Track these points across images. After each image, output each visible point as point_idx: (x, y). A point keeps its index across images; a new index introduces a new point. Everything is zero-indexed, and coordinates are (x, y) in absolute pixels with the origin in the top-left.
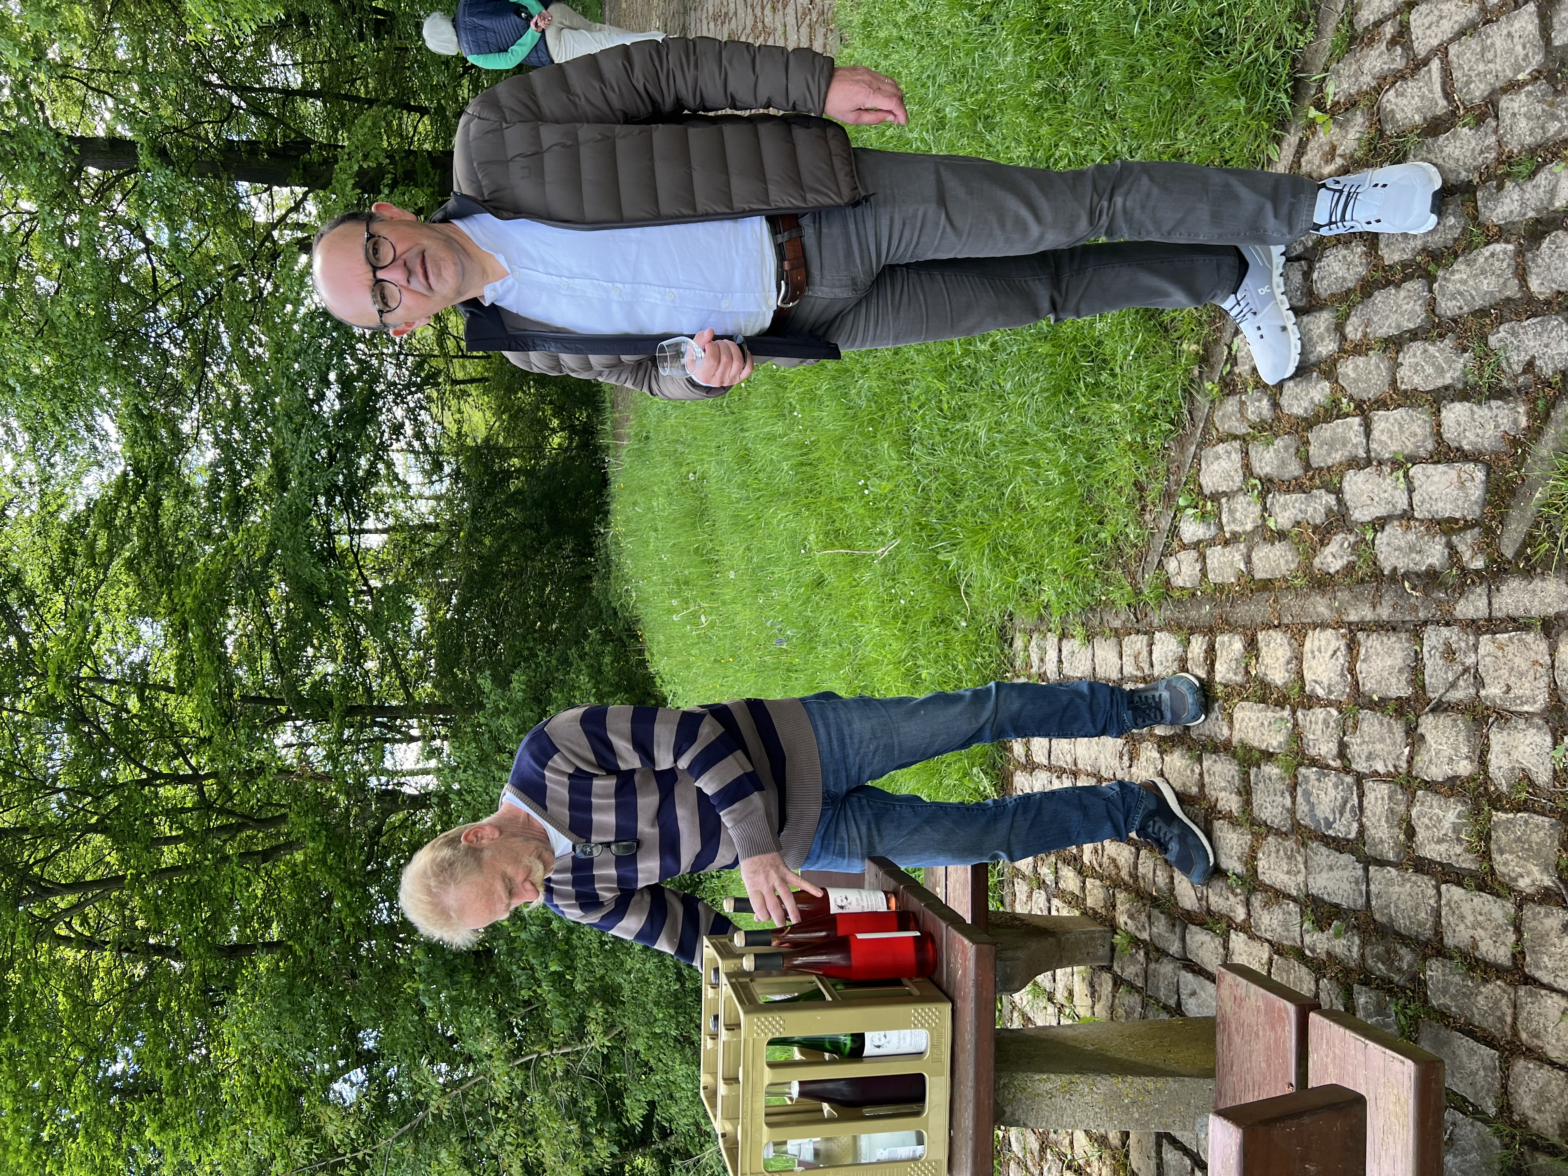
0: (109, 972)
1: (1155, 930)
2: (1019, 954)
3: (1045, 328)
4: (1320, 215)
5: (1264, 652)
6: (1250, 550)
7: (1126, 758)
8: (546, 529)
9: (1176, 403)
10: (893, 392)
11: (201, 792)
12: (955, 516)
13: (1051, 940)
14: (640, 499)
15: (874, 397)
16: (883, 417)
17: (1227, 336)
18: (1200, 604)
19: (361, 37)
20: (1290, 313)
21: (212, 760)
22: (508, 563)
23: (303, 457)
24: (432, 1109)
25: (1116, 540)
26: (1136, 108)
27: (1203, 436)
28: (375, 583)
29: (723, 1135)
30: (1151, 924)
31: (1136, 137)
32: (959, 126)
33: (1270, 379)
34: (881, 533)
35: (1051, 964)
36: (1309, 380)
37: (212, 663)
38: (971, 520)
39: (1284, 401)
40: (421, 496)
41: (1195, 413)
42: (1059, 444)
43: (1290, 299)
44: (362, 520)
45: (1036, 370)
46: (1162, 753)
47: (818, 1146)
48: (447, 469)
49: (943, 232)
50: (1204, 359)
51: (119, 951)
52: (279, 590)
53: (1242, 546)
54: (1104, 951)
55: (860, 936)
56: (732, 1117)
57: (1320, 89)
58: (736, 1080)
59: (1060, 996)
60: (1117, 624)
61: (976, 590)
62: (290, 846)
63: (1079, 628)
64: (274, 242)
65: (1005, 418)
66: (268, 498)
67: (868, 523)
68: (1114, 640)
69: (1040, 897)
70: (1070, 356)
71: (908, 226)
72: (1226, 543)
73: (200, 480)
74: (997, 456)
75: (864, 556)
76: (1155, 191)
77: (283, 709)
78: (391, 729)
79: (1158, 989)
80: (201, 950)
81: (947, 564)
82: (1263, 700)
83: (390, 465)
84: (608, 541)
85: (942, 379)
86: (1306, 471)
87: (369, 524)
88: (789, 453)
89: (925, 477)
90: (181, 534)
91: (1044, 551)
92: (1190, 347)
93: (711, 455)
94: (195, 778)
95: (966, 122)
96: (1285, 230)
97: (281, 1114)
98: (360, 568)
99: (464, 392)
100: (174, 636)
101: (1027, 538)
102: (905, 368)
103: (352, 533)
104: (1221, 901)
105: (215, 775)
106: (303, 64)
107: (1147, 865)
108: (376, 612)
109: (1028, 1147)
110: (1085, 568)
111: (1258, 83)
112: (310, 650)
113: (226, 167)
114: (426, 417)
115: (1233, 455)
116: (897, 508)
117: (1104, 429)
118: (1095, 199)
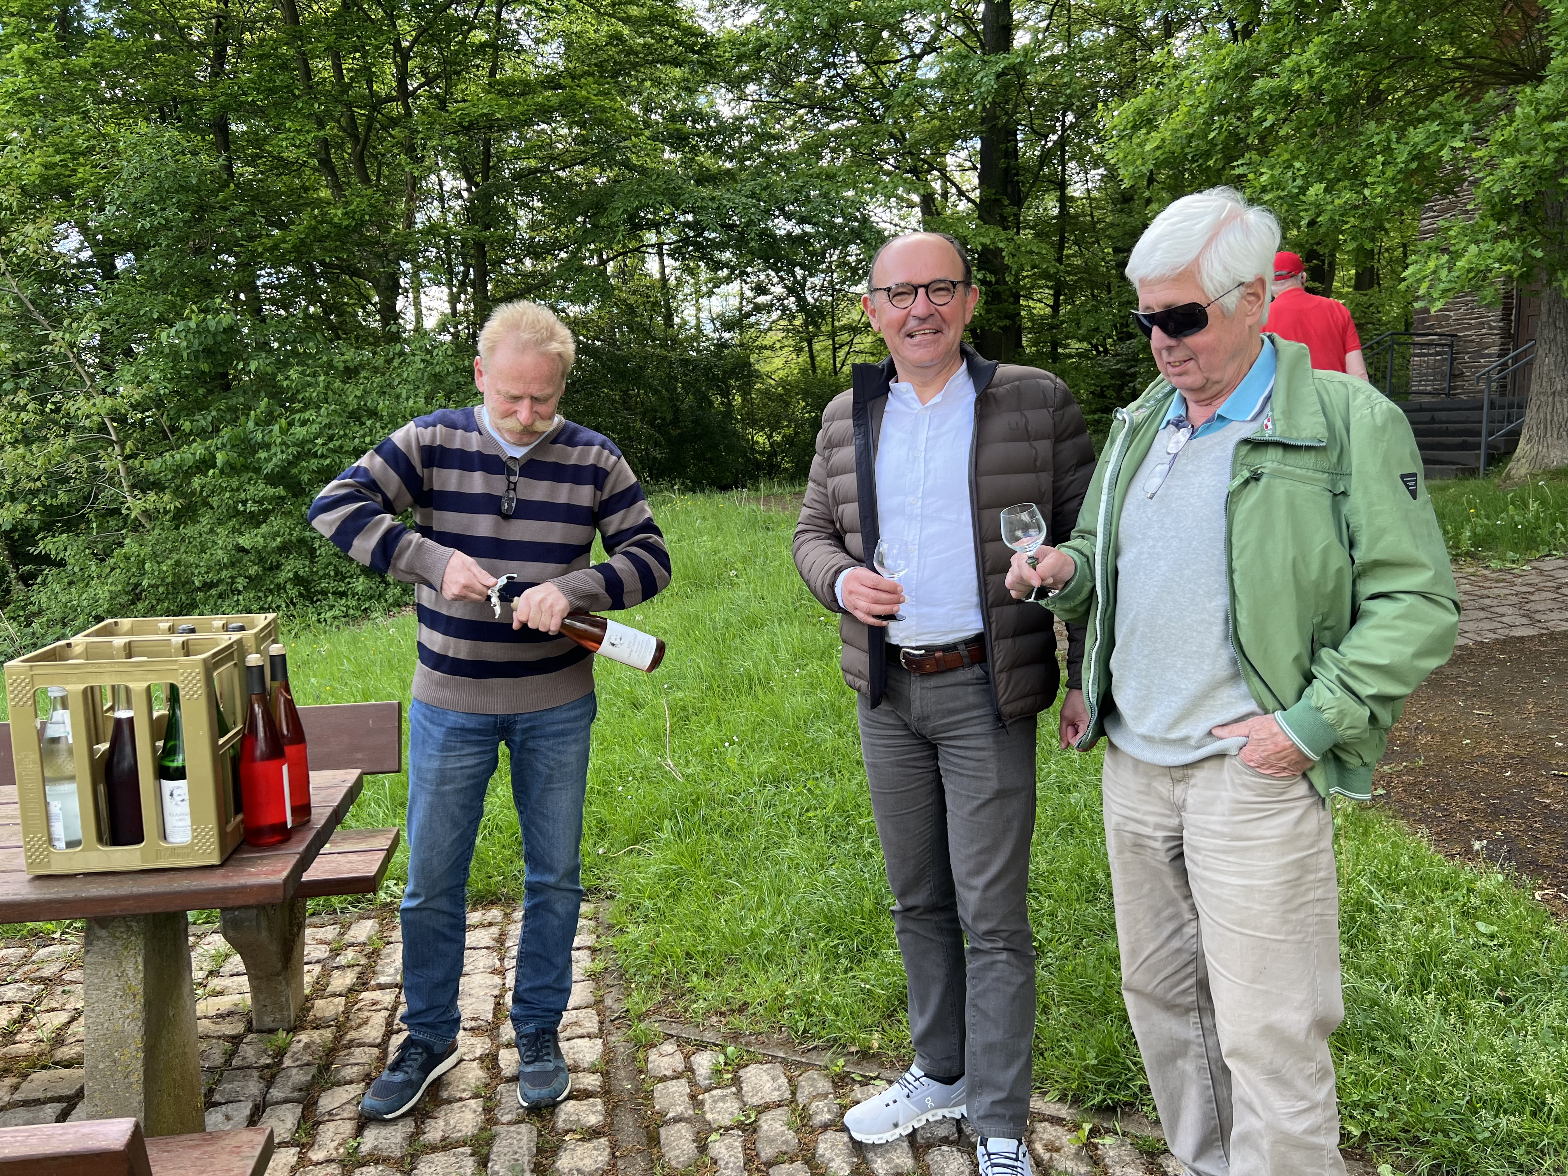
1: (295, 1071)
2: (264, 934)
3: (886, 902)
4: (997, 1144)
5: (588, 1145)
6: (687, 1120)
7: (473, 1024)
8: (675, 433)
9: (823, 1033)
10: (822, 763)
11: (389, 99)
12: (707, 833)
13: (279, 965)
14: (708, 524)
15: (816, 745)
16: (799, 755)
17: (887, 1074)
18: (632, 1079)
19: (1116, 250)
20: (910, 1130)
21: (424, 111)
22: (638, 395)
23: (729, 200)
24: (53, 335)
25: (691, 991)
26: (1084, 965)
27: (794, 1062)
28: (610, 267)
29: (69, 645)
30: (300, 1067)
31: (1061, 969)
32: (1062, 805)
33: (849, 1118)
34: (687, 762)
35: (254, 971)
36: (850, 1155)
37: (523, 114)
38: (704, 849)
39: (830, 1134)
40: (699, 310)
41: (814, 1052)
42: (780, 926)
43: (922, 1128)
44: (673, 255)
45: (848, 897)
46: (481, 1059)
47: (63, 741)
48: (726, 335)
49: (974, 798)
50: (865, 1055)
51: (217, 17)
52: (600, 177)
53: (691, 1112)
54: (268, 1021)
55: (285, 768)
56: (89, 653)
57: (1108, 1131)
58: (129, 656)
59: (215, 983)
60: (608, 1001)
61: (635, 861)
62: (337, 187)
63: (602, 965)
64: (929, 172)
65: (803, 871)
66: (686, 163)
67: (696, 749)
68: (592, 1000)
69: (322, 952)
70: (862, 928)
71: (978, 764)
72: (693, 1097)
73: (701, 101)
74: (767, 869)
75: (664, 747)
76: (1012, 989)
77: (479, 179)
78: (463, 284)
79: (231, 1081)
80: (222, 99)
81: (660, 830)
82: (540, 1151)
83: (728, 280)
84: (666, 493)
85: (837, 808)
86: (765, 1164)
87: (668, 261)
88: (761, 667)
89: (744, 799)
90: (648, 84)
91: (677, 922)
92: (876, 1041)
93: (755, 591)
94: (404, 94)
95: (1067, 813)
96: (981, 1113)
97: (44, 180)
98: (624, 254)
99: (801, 349)
100: (547, 76)
101: (688, 905)
102: (844, 772)
103: (660, 246)
104: (330, 1134)
105: (408, 113)
106: (1089, 198)
107: (363, 1056)
108: (581, 269)
109: (45, 965)
110: (662, 964)
111: (1110, 1074)
112: (540, 204)
113: (993, 129)
114: (775, 315)
115: (776, 1093)
116: (713, 776)
117: (796, 968)
118: (1005, 935)
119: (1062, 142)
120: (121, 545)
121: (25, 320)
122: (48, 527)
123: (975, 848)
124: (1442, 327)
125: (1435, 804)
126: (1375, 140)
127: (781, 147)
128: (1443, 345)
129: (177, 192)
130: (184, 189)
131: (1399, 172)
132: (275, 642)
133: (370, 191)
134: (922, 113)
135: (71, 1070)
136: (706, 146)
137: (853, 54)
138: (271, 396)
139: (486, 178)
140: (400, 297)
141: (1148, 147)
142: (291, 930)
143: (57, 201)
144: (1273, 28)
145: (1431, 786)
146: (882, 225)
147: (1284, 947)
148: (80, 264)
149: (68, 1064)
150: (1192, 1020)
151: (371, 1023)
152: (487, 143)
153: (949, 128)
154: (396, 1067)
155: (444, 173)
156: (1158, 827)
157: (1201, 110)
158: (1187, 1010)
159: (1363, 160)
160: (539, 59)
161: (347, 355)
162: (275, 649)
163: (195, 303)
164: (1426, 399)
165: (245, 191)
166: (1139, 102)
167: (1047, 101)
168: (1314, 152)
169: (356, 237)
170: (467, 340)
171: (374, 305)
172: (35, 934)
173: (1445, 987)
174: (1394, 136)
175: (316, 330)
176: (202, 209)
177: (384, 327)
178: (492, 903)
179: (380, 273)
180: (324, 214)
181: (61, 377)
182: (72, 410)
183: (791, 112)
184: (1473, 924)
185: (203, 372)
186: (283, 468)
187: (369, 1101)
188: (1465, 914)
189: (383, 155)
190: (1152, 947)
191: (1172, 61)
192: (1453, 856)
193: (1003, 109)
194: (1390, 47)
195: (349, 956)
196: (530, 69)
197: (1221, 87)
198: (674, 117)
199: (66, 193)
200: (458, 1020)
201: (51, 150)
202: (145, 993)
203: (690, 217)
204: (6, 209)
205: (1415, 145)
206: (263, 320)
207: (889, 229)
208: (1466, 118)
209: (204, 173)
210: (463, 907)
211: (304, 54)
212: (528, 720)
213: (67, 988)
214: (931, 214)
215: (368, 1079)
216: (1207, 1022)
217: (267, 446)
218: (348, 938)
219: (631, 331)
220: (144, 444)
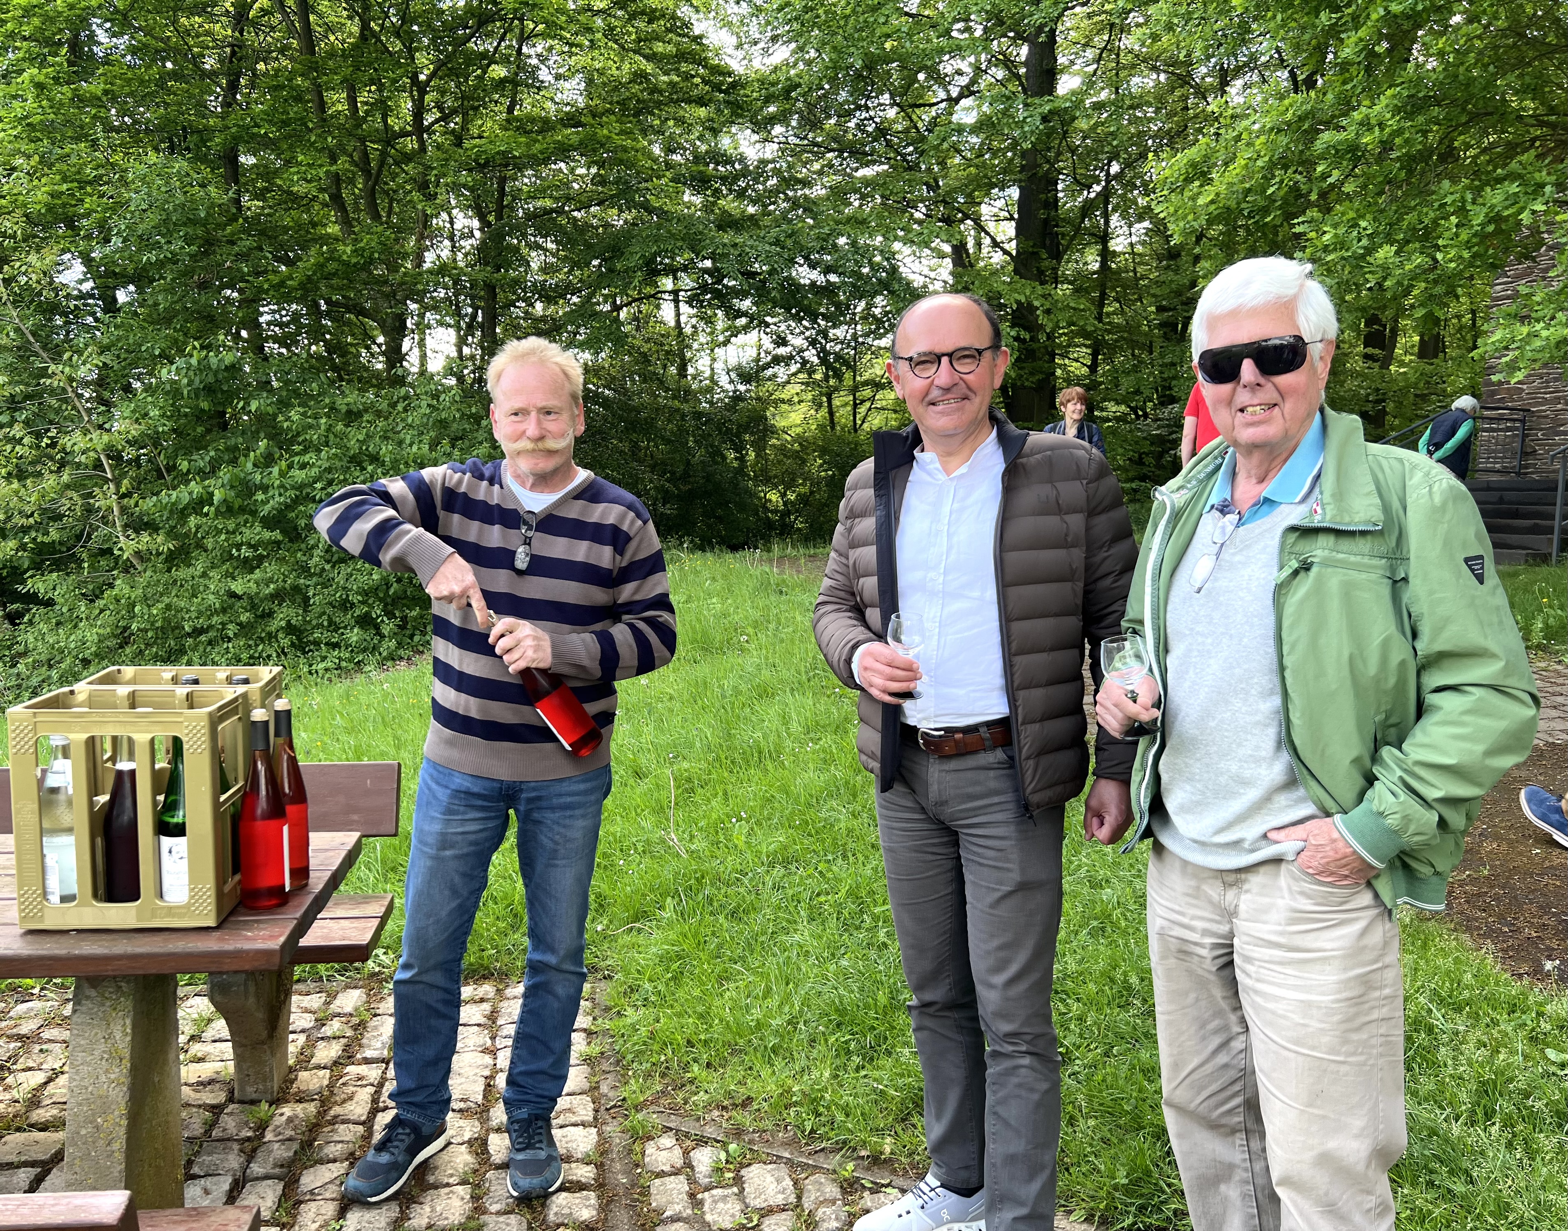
0: (208, 33)
1: (276, 1146)
2: (252, 1000)
3: (902, 998)
6: (686, 1220)
7: (462, 1105)
8: (685, 488)
9: (831, 1134)
10: (835, 844)
11: (404, 134)
12: (712, 913)
13: (265, 1034)
14: (718, 586)
15: (829, 825)
16: (810, 835)
17: (899, 1182)
18: (627, 1173)
19: (1160, 309)
21: (439, 147)
22: (648, 447)
23: (752, 247)
24: (52, 368)
25: (692, 1082)
26: (1115, 1076)
27: (800, 1164)
28: (623, 314)
29: (72, 692)
30: (282, 1141)
31: (1089, 1078)
32: (1094, 902)
34: (692, 837)
35: (238, 1037)
37: (542, 153)
38: (708, 931)
40: (714, 360)
41: (822, 1154)
42: (787, 1017)
44: (689, 302)
45: (861, 990)
46: (470, 1143)
47: (63, 791)
48: (742, 388)
49: (994, 890)
50: (876, 1161)
51: (232, 45)
52: (618, 219)
53: (689, 1211)
54: (251, 1092)
55: (286, 829)
56: (91, 702)
58: (133, 706)
59: (197, 1049)
60: (604, 1088)
61: (635, 940)
62: (346, 222)
63: (598, 1049)
64: (962, 221)
65: (812, 960)
66: (708, 208)
67: (702, 824)
68: (586, 1086)
69: (307, 1021)
70: (875, 1023)
71: (999, 854)
72: (692, 1195)
73: (725, 142)
74: (774, 955)
75: (668, 820)
76: (1036, 1097)
77: (491, 218)
78: (471, 327)
79: (210, 1154)
80: (234, 130)
81: (662, 908)
83: (746, 329)
84: (674, 551)
85: (849, 894)
87: (684, 308)
88: (772, 739)
89: (751, 880)
90: (671, 123)
91: (678, 1009)
92: (888, 1146)
93: (767, 658)
94: (419, 129)
95: (1098, 909)
97: (50, 208)
98: (640, 300)
99: (820, 405)
100: (567, 113)
101: (690, 990)
102: (859, 856)
103: (675, 293)
104: (311, 1215)
105: (423, 149)
106: (1133, 253)
107: (348, 1133)
108: (595, 315)
109: (23, 1021)
110: (662, 1051)
111: (1142, 1195)
112: (554, 246)
113: (1032, 178)
114: (794, 368)
115: (781, 1196)
116: (718, 853)
117: (804, 1062)
118: (1028, 1037)
119: (1105, 195)
120: (111, 586)
121: (23, 352)
122: (37, 566)
123: (996, 943)
124: (1513, 401)
125: (1501, 918)
126: (1449, 199)
127: (807, 191)
128: (1514, 420)
129: (185, 224)
130: (192, 222)
131: (1475, 235)
132: (279, 696)
133: (380, 229)
134: (957, 160)
135: (47, 1134)
136: (730, 190)
137: (887, 96)
138: (270, 437)
139: (499, 217)
140: (406, 339)
141: (1201, 201)
142: (278, 997)
143: (62, 230)
144: (1341, 78)
145: (1497, 898)
146: (911, 277)
147: (1344, 1069)
148: (82, 296)
149: (43, 1127)
150: (1238, 1142)
151: (356, 1099)
152: (502, 181)
153: (985, 176)
154: (381, 1147)
155: (455, 212)
156: (1206, 932)
157: (1260, 163)
158: (1233, 1131)
159: (1435, 222)
160: (559, 95)
161: (351, 398)
162: (281, 704)
163: (196, 339)
164: (1495, 478)
165: (254, 225)
166: (1193, 153)
167: (1092, 150)
168: (1382, 211)
169: (364, 275)
170: (472, 385)
171: (379, 346)
172: (14, 989)
173: (1511, 1118)
174: (1469, 197)
175: (319, 371)
176: (209, 244)
177: (389, 372)
178: (485, 977)
179: (387, 314)
180: (332, 251)
181: (58, 411)
182: (69, 444)
183: (819, 156)
184: (1542, 1051)
185: (203, 410)
186: (280, 511)
187: (353, 1182)
188: (1533, 1040)
189: (394, 191)
190: (1195, 1062)
191: (1230, 112)
192: (1520, 976)
193: (1045, 157)
194: (1467, 102)
195: (334, 1027)
196: (549, 105)
197: (1283, 140)
198: (698, 158)
199: (71, 223)
200: (449, 1100)
201: (58, 177)
202: (132, 1058)
203: (708, 264)
204: (10, 237)
205: (1493, 207)
206: (266, 359)
207: (918, 281)
208: (1548, 179)
209: (213, 206)
210: (458, 982)
211: (320, 86)
212: (534, 789)
213: (44, 1047)
214: (964, 266)
215: (352, 1158)
216: (1255, 1145)
217: (265, 488)
218: (334, 1007)
219: (644, 380)
220: (140, 483)
